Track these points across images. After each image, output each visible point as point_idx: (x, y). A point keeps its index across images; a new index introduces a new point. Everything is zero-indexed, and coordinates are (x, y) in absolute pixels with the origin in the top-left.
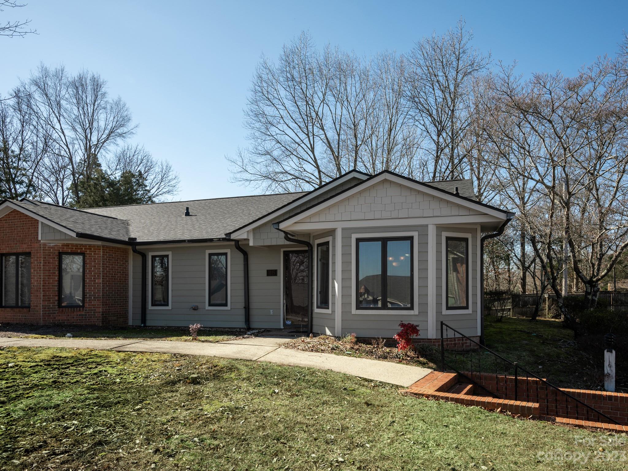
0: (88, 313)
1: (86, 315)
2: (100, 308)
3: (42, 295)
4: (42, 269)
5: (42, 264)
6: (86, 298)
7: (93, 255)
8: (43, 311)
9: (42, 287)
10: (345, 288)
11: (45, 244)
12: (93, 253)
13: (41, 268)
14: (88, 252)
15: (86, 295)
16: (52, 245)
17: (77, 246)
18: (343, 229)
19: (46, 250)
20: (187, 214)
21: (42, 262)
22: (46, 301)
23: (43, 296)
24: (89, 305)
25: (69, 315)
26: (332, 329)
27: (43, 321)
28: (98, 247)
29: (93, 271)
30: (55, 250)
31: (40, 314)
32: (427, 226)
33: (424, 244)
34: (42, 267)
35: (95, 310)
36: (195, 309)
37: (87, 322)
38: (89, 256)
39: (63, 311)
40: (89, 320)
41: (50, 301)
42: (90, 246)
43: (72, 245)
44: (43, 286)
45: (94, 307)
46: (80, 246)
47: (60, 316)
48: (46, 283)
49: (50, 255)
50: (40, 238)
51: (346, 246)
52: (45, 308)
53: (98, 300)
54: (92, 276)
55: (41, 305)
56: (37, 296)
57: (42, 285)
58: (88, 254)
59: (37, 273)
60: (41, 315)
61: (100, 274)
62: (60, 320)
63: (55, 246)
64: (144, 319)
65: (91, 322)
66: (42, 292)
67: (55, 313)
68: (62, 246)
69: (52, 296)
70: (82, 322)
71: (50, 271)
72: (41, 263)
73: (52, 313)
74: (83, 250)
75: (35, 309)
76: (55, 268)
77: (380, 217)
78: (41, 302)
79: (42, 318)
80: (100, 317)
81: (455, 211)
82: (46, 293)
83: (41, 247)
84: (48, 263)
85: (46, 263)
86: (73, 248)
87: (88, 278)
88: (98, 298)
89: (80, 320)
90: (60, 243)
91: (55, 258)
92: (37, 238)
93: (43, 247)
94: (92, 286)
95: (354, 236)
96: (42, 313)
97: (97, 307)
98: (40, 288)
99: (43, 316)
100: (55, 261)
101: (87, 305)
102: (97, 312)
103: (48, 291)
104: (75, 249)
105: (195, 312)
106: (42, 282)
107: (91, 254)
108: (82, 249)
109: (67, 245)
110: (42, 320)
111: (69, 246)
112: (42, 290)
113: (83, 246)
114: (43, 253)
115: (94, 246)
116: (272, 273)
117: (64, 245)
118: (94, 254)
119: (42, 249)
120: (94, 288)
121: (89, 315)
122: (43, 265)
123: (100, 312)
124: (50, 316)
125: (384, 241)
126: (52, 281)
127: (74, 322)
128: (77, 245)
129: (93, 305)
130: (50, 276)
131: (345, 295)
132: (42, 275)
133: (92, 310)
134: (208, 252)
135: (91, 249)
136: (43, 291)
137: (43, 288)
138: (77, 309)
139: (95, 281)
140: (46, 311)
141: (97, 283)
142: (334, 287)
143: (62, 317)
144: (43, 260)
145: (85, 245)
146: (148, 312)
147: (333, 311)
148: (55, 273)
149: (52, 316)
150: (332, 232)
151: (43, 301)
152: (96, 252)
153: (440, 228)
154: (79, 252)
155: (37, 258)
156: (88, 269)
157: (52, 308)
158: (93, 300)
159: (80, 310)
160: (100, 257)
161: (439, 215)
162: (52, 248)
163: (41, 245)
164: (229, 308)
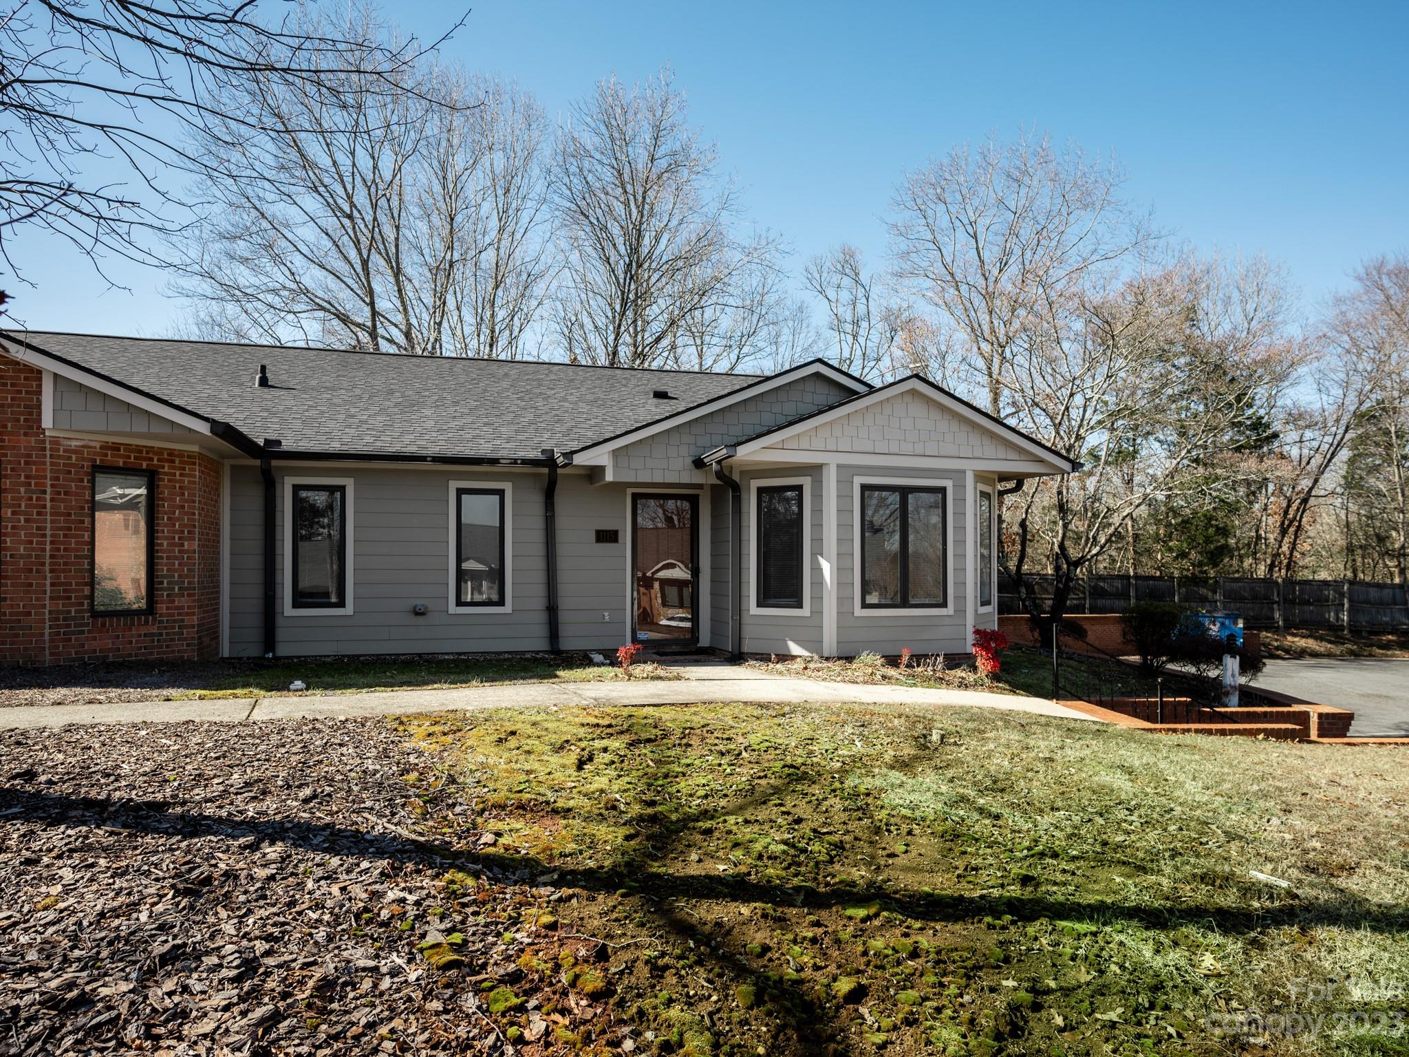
0: (166, 628)
1: (161, 634)
2: (193, 614)
3: (48, 582)
4: (48, 510)
5: (48, 497)
6: (162, 589)
7: (178, 477)
8: (50, 627)
9: (48, 561)
10: (842, 570)
11: (55, 441)
12: (178, 473)
13: (44, 507)
14: (166, 470)
15: (162, 583)
16: (74, 443)
17: (141, 452)
18: (838, 466)
19: (59, 457)
20: (264, 382)
21: (49, 490)
22: (59, 598)
23: (52, 584)
24: (168, 608)
25: (118, 637)
26: (814, 644)
27: (51, 654)
28: (189, 457)
29: (178, 519)
30: (84, 459)
31: (42, 635)
32: (964, 472)
33: (961, 500)
34: (48, 504)
35: (183, 621)
36: (418, 613)
37: (164, 653)
38: (169, 481)
39: (103, 625)
40: (167, 646)
41: (70, 598)
42: (171, 453)
43: (128, 447)
44: (52, 557)
45: (179, 614)
46: (148, 453)
47: (95, 639)
48: (59, 550)
49: (70, 472)
50: (47, 421)
51: (843, 496)
52: (57, 619)
53: (189, 595)
54: (175, 532)
55: (47, 611)
56: (31, 585)
57: (48, 553)
58: (166, 474)
59: (27, 521)
60: (47, 637)
61: (194, 526)
62: (95, 651)
63: (83, 446)
65: (173, 652)
66: (49, 575)
67: (82, 632)
68: (101, 448)
69: (77, 584)
70: (152, 654)
71: (70, 515)
72: (45, 492)
73: (74, 633)
74: (155, 462)
75: (19, 621)
76: (83, 508)
77: (896, 451)
78: (47, 602)
79: (47, 645)
80: (193, 638)
82: (59, 578)
83: (44, 449)
84: (66, 493)
85: (59, 493)
86: (129, 457)
87: (166, 538)
88: (188, 589)
89: (145, 648)
90: (96, 441)
91: (82, 481)
92: (39, 420)
93: (51, 449)
94: (176, 558)
95: (858, 481)
96: (47, 631)
97: (188, 614)
98: (43, 564)
99: (52, 641)
100: (84, 488)
101: (162, 608)
102: (186, 627)
103: (64, 571)
104: (135, 458)
105: (420, 620)
106: (48, 548)
107: (174, 475)
108: (152, 459)
109: (116, 447)
110: (47, 652)
111: (119, 450)
112: (47, 568)
113: (155, 453)
114: (52, 464)
115: (181, 454)
116: (607, 536)
117: (105, 447)
118: (181, 475)
119: (48, 453)
120: (180, 564)
121: (167, 634)
122: (52, 500)
123: (193, 626)
124: (70, 640)
125: (904, 491)
126: (76, 543)
127: (130, 655)
128: (139, 449)
129: (177, 608)
130: (70, 529)
131: (842, 583)
132: (49, 525)
133: (175, 621)
134: (454, 485)
135: (173, 462)
136: (52, 571)
137: (51, 564)
138: (140, 620)
139: (183, 545)
140: (58, 626)
141: (187, 551)
142: (817, 570)
143: (101, 643)
144: (52, 486)
145: (160, 451)
146: (280, 622)
147: (818, 612)
148: (83, 522)
149: (76, 639)
150: (815, 470)
151: (51, 598)
152: (184, 469)
153: (981, 477)
154: (144, 466)
155: (27, 477)
156: (165, 513)
157: (74, 618)
158: (177, 595)
159: (147, 622)
160: (194, 483)
161: (980, 455)
162: (75, 452)
163: (44, 442)
164: (508, 608)
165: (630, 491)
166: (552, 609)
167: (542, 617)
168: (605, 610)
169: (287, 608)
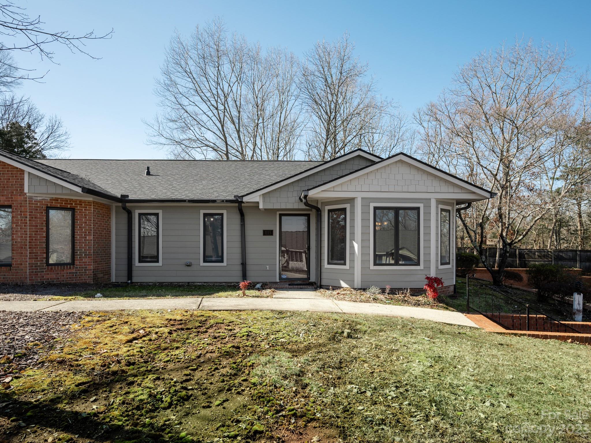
0: (79, 270)
1: (77, 273)
2: (91, 265)
3: (28, 252)
4: (28, 224)
5: (28, 219)
6: (77, 255)
7: (83, 211)
8: (29, 270)
9: (28, 244)
10: (364, 248)
11: (31, 198)
12: (83, 209)
13: (27, 223)
14: (78, 208)
15: (77, 252)
16: (39, 198)
18: (362, 198)
19: (32, 204)
20: (148, 173)
21: (28, 217)
22: (33, 258)
23: (30, 253)
24: (80, 263)
25: (58, 274)
26: (350, 282)
27: (30, 280)
28: (88, 203)
29: (84, 227)
30: (43, 204)
31: (26, 272)
32: (430, 199)
33: (428, 213)
34: (28, 222)
35: (86, 267)
36: (189, 265)
37: (78, 280)
38: (80, 212)
39: (52, 269)
40: (79, 278)
41: (37, 258)
42: (81, 201)
43: (62, 199)
44: (29, 242)
45: (85, 265)
46: (70, 201)
47: (48, 274)
48: (33, 240)
49: (37, 210)
50: (26, 190)
51: (365, 212)
52: (32, 266)
53: (89, 257)
54: (83, 232)
55: (28, 263)
56: (22, 253)
57: (28, 241)
58: (78, 210)
59: (21, 228)
60: (28, 273)
61: (91, 230)
62: (48, 279)
63: (43, 199)
64: (130, 275)
65: (82, 280)
66: (28, 249)
67: (43, 272)
68: (50, 200)
69: (40, 253)
70: (73, 280)
71: (37, 226)
72: (27, 217)
73: (39, 272)
74: (74, 205)
75: (18, 267)
76: (43, 223)
77: (393, 190)
78: (28, 260)
79: (28, 277)
80: (91, 274)
81: (451, 189)
82: (33, 250)
83: (26, 201)
84: (35, 218)
85: (33, 218)
86: (62, 203)
87: (79, 235)
88: (88, 255)
89: (70, 278)
90: (48, 198)
91: (42, 213)
92: (24, 190)
93: (29, 201)
94: (83, 243)
95: (372, 205)
96: (28, 271)
97: (88, 265)
98: (26, 245)
99: (30, 275)
100: (43, 215)
101: (77, 262)
102: (88, 270)
103: (35, 248)
104: (65, 203)
105: (189, 268)
106: (28, 239)
107: (82, 210)
108: (72, 204)
109: (56, 200)
110: (28, 279)
111: (58, 200)
112: (28, 247)
113: (73, 201)
114: (29, 206)
115: (85, 202)
116: (268, 233)
117: (52, 199)
118: (85, 210)
119: (28, 202)
120: (85, 245)
121: (79, 273)
122: (29, 220)
123: (91, 270)
124: (38, 274)
125: (397, 210)
126: (40, 237)
127: (63, 281)
128: (66, 200)
129: (84, 262)
130: (37, 232)
131: (364, 254)
132: (28, 230)
133: (83, 268)
134: (202, 212)
135: (82, 205)
136: (30, 248)
137: (29, 245)
138: (67, 267)
139: (86, 238)
140: (33, 269)
141: (88, 240)
142: (352, 247)
143: (51, 276)
144: (30, 215)
145: (76, 201)
146: (134, 268)
147: (352, 267)
148: (43, 229)
149: (40, 274)
150: (351, 201)
151: (29, 258)
152: (86, 207)
153: (439, 201)
154: (69, 207)
155: (21, 212)
156: (78, 225)
157: (39, 266)
158: (84, 257)
159: (70, 268)
160: (91, 213)
161: (439, 191)
162: (39, 202)
163: (26, 198)
164: (225, 264)
165: (278, 213)
166: (244, 264)
167: (239, 268)
168: (268, 265)
169: (136, 263)
